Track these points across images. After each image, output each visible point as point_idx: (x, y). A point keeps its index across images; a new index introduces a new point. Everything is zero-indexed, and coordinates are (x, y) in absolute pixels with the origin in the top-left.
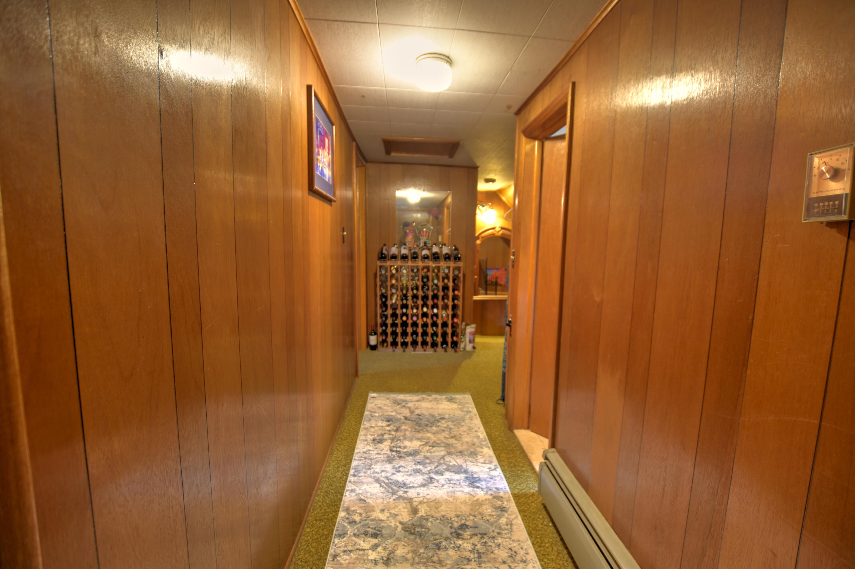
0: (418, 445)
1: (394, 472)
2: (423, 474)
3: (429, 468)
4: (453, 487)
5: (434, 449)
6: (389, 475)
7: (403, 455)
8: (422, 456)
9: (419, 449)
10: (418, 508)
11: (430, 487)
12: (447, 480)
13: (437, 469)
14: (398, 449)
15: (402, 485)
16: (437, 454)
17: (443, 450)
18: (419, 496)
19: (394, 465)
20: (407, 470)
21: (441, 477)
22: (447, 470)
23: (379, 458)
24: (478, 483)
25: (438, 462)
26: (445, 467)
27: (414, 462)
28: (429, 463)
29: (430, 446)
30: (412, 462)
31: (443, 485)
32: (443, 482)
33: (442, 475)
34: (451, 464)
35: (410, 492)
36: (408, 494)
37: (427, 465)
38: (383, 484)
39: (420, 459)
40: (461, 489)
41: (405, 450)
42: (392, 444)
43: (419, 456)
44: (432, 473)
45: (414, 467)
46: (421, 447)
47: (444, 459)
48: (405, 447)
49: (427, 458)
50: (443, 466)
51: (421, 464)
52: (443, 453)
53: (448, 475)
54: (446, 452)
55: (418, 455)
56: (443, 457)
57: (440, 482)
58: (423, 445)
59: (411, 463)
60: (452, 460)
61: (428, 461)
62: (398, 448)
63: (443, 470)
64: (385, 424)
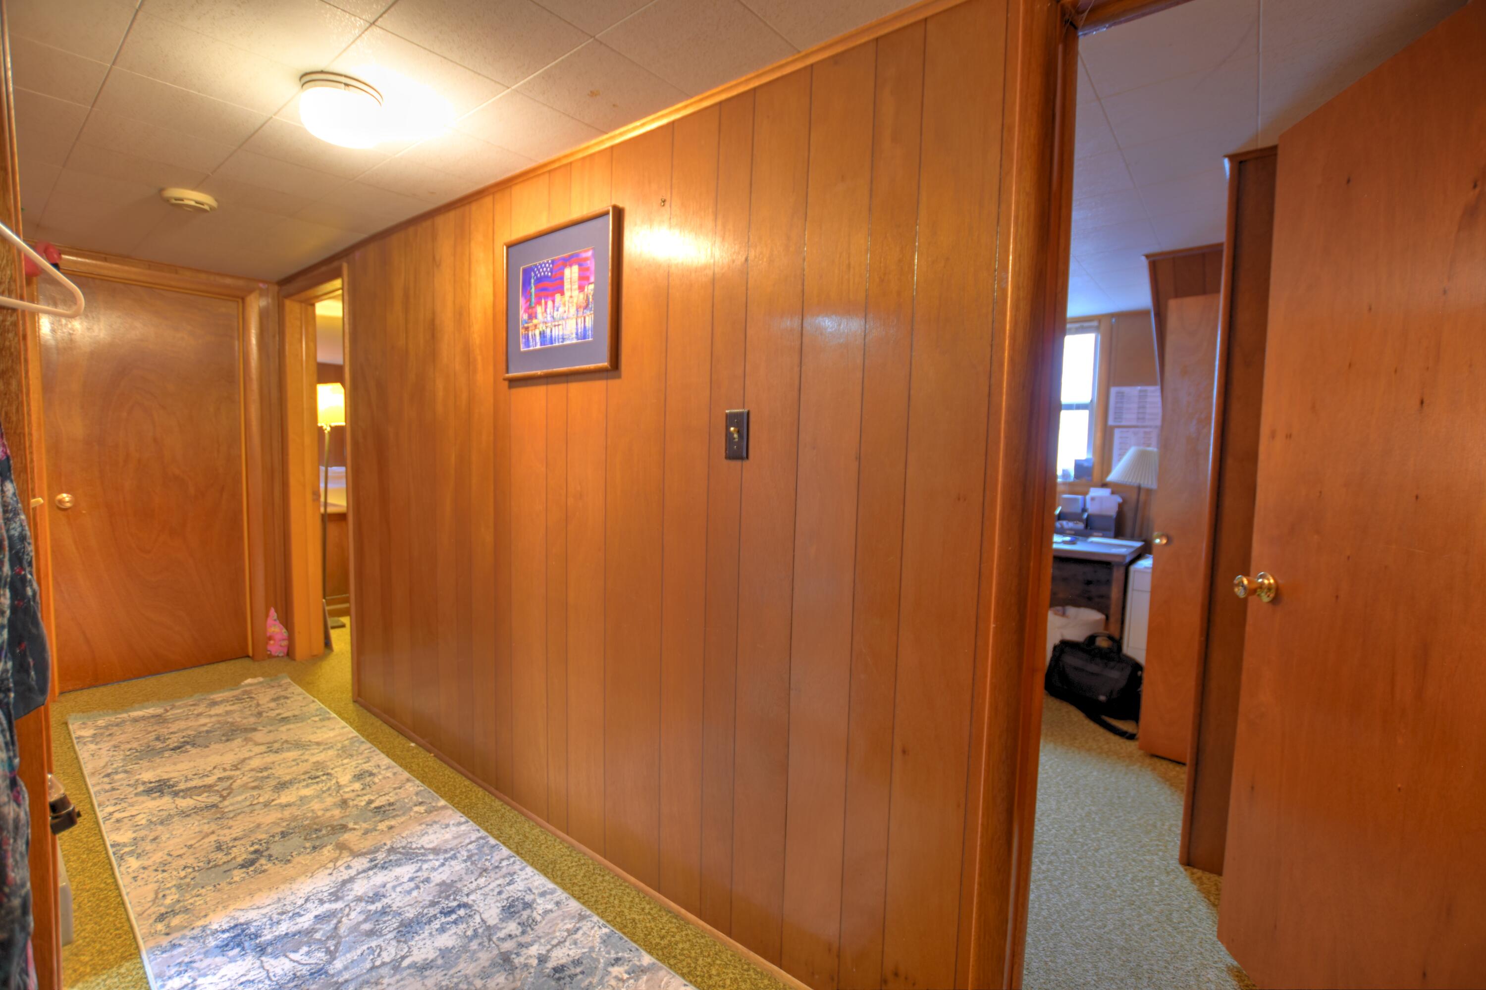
0: (415, 951)
1: (419, 874)
2: (359, 899)
3: (353, 915)
4: (285, 905)
5: (368, 965)
6: (425, 866)
7: (432, 911)
8: (385, 931)
9: (405, 942)
10: (338, 852)
11: (332, 885)
12: (302, 913)
13: (335, 921)
14: (454, 916)
15: (386, 865)
16: (354, 955)
17: (340, 973)
18: (346, 865)
19: (432, 885)
20: (399, 889)
21: (317, 913)
22: (310, 932)
23: (473, 880)
24: (228, 937)
25: (341, 937)
26: (318, 936)
27: (394, 908)
28: (359, 924)
29: (384, 964)
30: (399, 908)
31: (307, 900)
32: (309, 905)
33: (316, 917)
34: (305, 949)
35: (365, 862)
36: (368, 860)
37: (362, 917)
38: (423, 851)
39: (385, 922)
40: (264, 911)
41: (436, 924)
42: (477, 919)
43: (395, 926)
44: (341, 909)
45: (385, 901)
46: (406, 950)
47: (328, 951)
48: (442, 930)
49: (371, 934)
50: (323, 935)
51: (376, 912)
52: (338, 964)
53: (305, 921)
54: (331, 972)
55: (398, 927)
56: (332, 955)
57: (316, 902)
58: (403, 958)
59: (400, 904)
60: (305, 959)
61: (367, 926)
62: (456, 920)
63: (318, 926)
64: (560, 956)
